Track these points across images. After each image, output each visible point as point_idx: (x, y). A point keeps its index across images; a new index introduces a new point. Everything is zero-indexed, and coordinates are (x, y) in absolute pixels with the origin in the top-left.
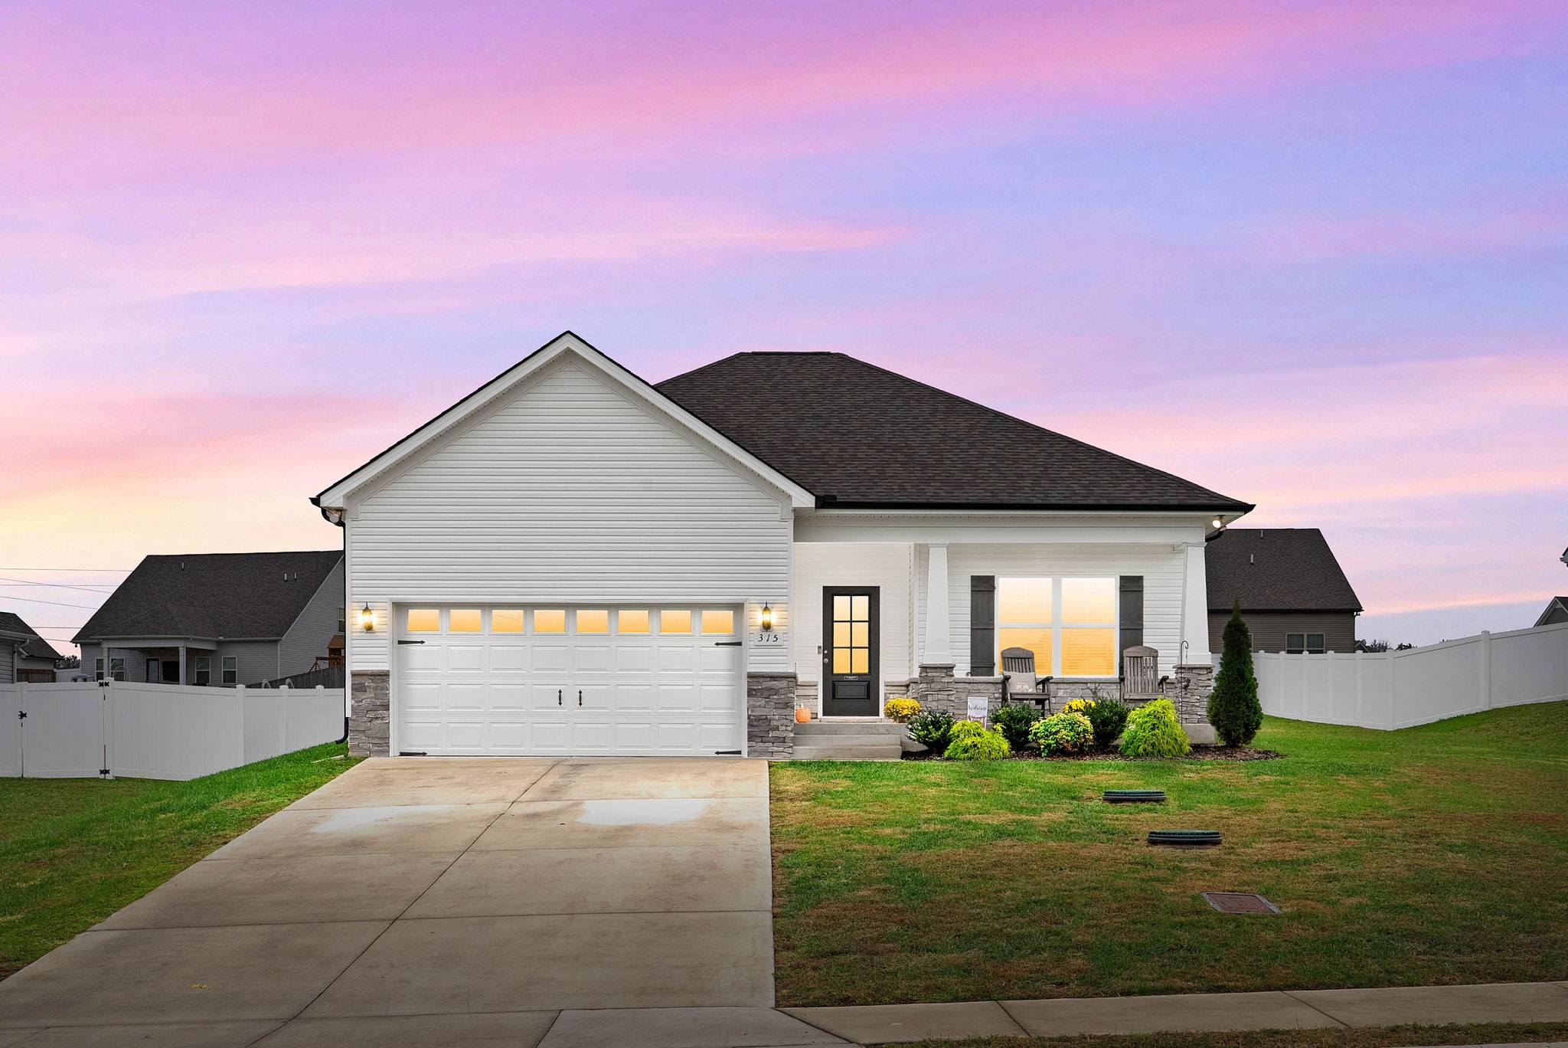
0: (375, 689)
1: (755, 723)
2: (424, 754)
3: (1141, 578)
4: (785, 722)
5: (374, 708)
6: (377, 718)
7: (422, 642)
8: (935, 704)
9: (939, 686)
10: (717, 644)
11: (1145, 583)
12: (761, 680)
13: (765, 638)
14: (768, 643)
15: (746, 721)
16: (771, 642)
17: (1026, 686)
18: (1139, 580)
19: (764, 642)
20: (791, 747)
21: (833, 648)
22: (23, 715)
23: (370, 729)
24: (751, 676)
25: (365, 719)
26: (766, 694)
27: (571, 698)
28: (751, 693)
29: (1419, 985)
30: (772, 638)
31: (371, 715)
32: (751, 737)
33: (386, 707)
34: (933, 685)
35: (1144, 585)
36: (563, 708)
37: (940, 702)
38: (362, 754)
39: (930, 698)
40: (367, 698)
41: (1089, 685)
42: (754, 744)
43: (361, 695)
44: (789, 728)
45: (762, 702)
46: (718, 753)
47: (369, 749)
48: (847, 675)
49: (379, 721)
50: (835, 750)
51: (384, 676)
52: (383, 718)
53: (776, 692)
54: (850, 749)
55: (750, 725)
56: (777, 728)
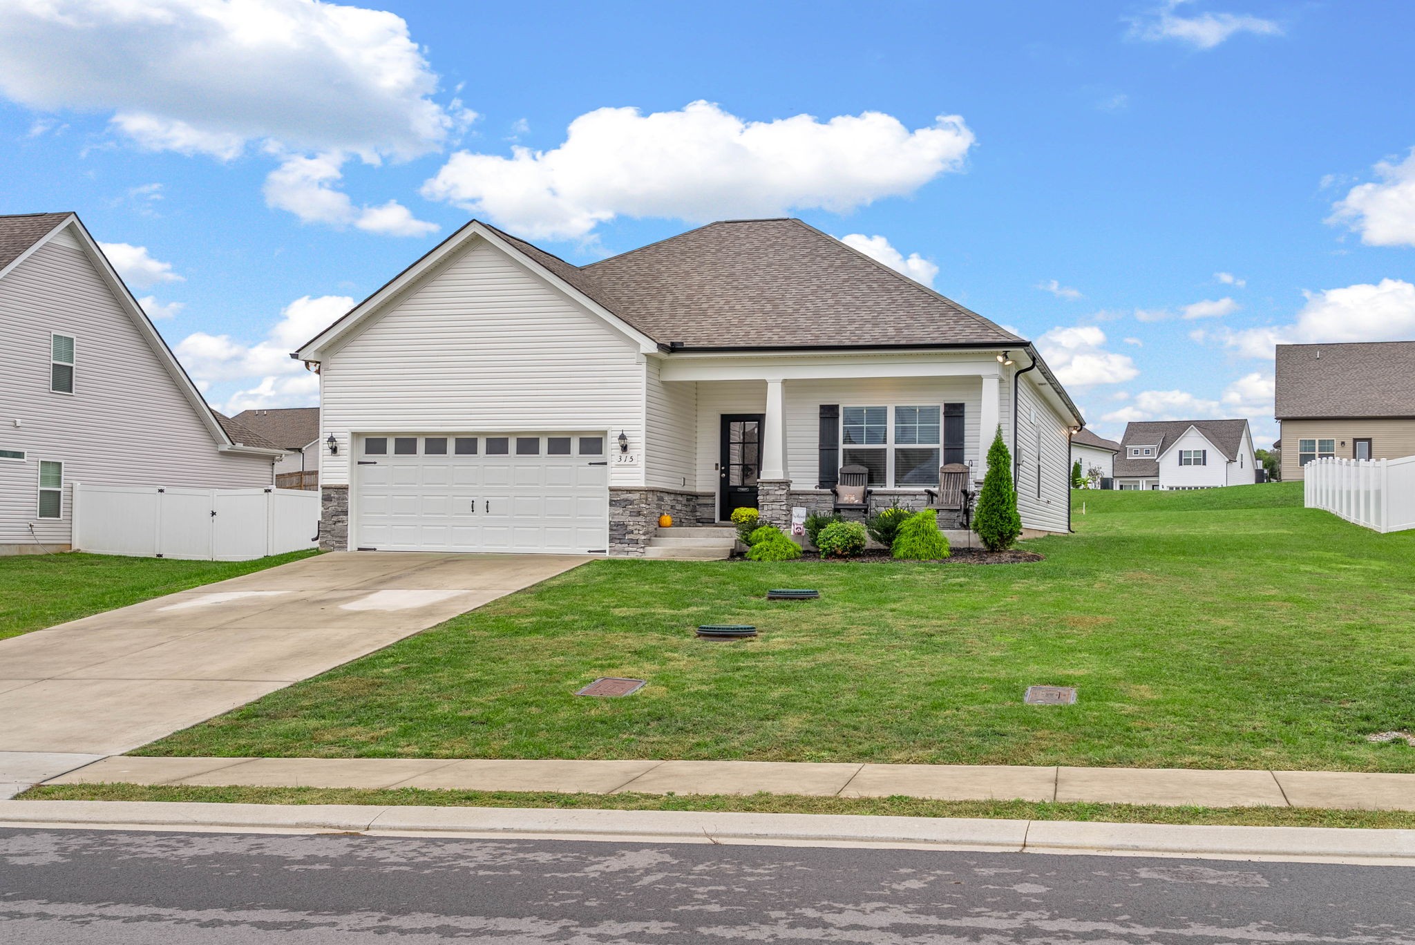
0: (338, 499)
1: (615, 528)
2: (375, 549)
3: (962, 405)
4: (638, 527)
5: (337, 514)
6: (339, 522)
7: (375, 463)
8: (770, 512)
9: (772, 498)
10: (590, 464)
11: (966, 409)
12: (619, 493)
13: (623, 459)
14: (625, 463)
15: (608, 526)
16: (627, 463)
17: (853, 498)
18: (960, 407)
19: (622, 462)
20: (643, 548)
21: (729, 465)
22: (213, 514)
23: (334, 530)
24: (611, 490)
25: (331, 522)
26: (623, 504)
27: (480, 506)
28: (612, 503)
29: (573, 759)
30: (629, 459)
31: (335, 519)
32: (612, 539)
33: (346, 513)
34: (768, 497)
35: (966, 411)
36: (475, 515)
37: (774, 511)
38: (328, 549)
39: (766, 508)
40: (333, 506)
41: (917, 497)
42: (613, 544)
43: (329, 504)
44: (641, 532)
45: (621, 511)
46: (589, 552)
47: (333, 546)
48: (740, 487)
49: (340, 524)
50: (678, 550)
51: (345, 488)
52: (343, 522)
53: (631, 502)
54: (689, 550)
55: (611, 530)
56: (632, 532)
